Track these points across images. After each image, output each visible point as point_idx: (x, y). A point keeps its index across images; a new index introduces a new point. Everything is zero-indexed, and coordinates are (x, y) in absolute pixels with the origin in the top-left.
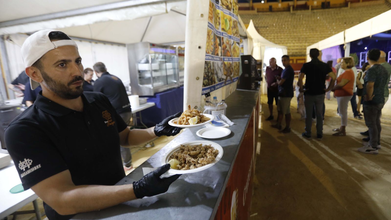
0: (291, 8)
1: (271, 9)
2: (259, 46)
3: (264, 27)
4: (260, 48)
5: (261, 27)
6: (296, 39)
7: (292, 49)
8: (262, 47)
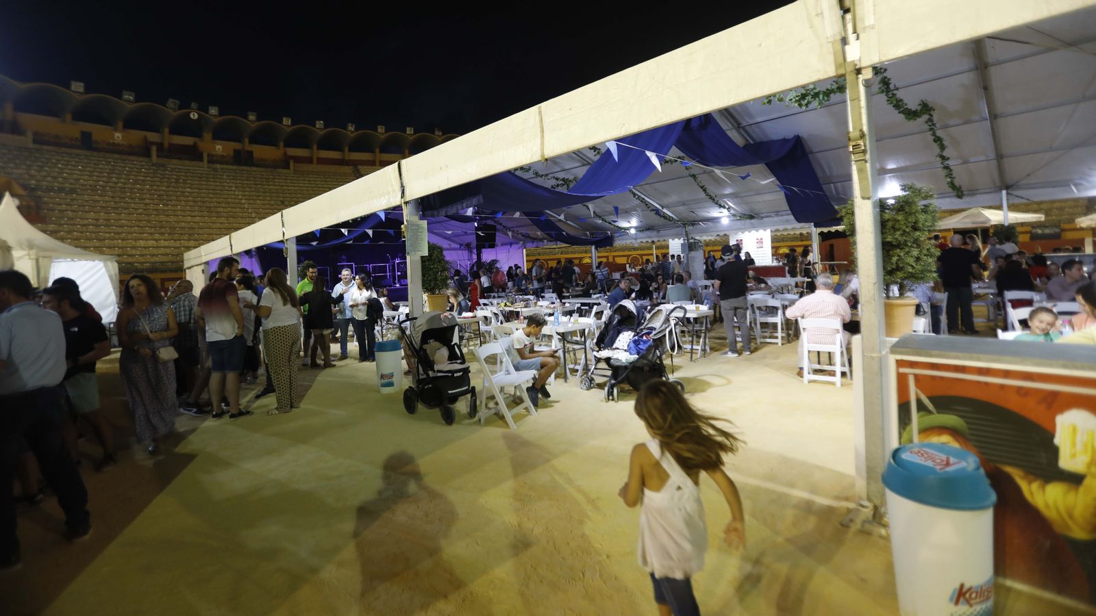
0: (154, 149)
1: (86, 142)
2: (33, 257)
3: (61, 190)
4: (34, 262)
5: (50, 189)
6: (163, 230)
7: (153, 255)
8: (41, 260)
